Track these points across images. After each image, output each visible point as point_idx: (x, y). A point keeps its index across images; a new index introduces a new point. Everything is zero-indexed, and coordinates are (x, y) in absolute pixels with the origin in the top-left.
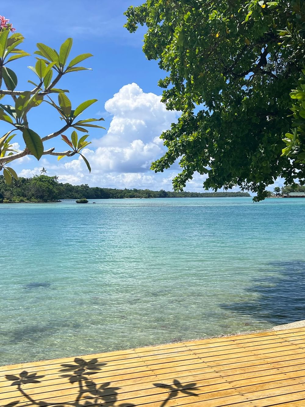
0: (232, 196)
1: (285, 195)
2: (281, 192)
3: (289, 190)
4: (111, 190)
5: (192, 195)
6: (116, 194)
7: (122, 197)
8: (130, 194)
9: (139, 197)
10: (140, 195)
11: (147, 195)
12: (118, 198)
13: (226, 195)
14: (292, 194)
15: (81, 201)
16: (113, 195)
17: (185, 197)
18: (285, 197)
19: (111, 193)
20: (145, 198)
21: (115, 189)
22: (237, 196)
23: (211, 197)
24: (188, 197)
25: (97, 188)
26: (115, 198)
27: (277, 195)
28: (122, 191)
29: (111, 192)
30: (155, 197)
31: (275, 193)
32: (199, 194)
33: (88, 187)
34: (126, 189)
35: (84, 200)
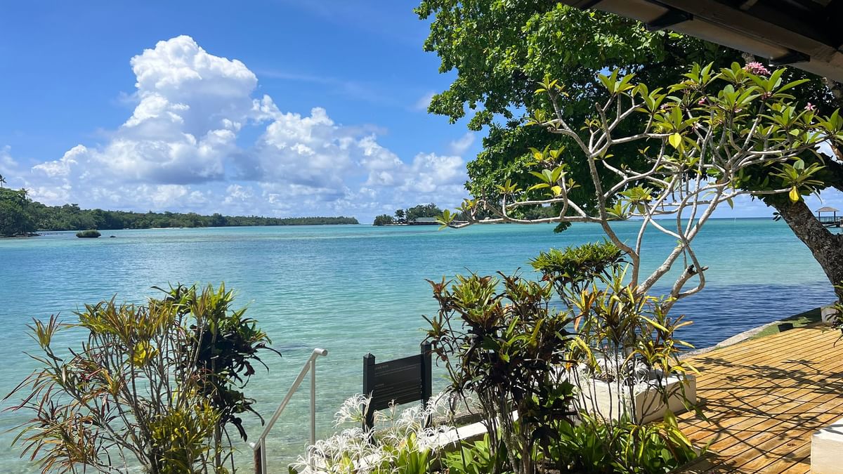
0: (332, 224)
1: (411, 222)
2: (405, 217)
3: (417, 214)
4: (123, 213)
5: (267, 222)
6: (134, 221)
7: (145, 227)
8: (161, 220)
9: (178, 226)
10: (180, 222)
11: (193, 223)
12: (139, 228)
13: (323, 221)
14: (420, 220)
15: (87, 234)
16: (129, 222)
17: (256, 225)
18: (411, 224)
19: (124, 220)
20: (189, 227)
21: (131, 213)
22: (340, 223)
23: (299, 224)
24: (262, 225)
25: (99, 211)
26: (134, 228)
27: (399, 221)
28: (144, 215)
29: (127, 218)
30: (206, 225)
31: (397, 218)
32: (280, 220)
33: (79, 209)
34: (151, 212)
35: (94, 233)
